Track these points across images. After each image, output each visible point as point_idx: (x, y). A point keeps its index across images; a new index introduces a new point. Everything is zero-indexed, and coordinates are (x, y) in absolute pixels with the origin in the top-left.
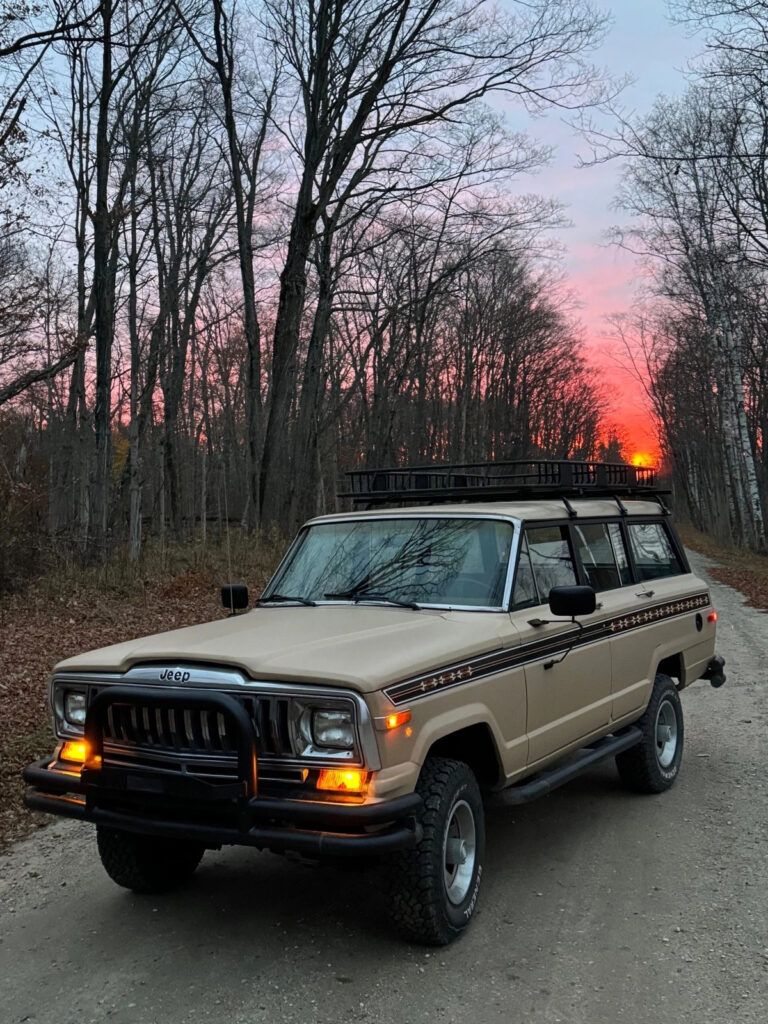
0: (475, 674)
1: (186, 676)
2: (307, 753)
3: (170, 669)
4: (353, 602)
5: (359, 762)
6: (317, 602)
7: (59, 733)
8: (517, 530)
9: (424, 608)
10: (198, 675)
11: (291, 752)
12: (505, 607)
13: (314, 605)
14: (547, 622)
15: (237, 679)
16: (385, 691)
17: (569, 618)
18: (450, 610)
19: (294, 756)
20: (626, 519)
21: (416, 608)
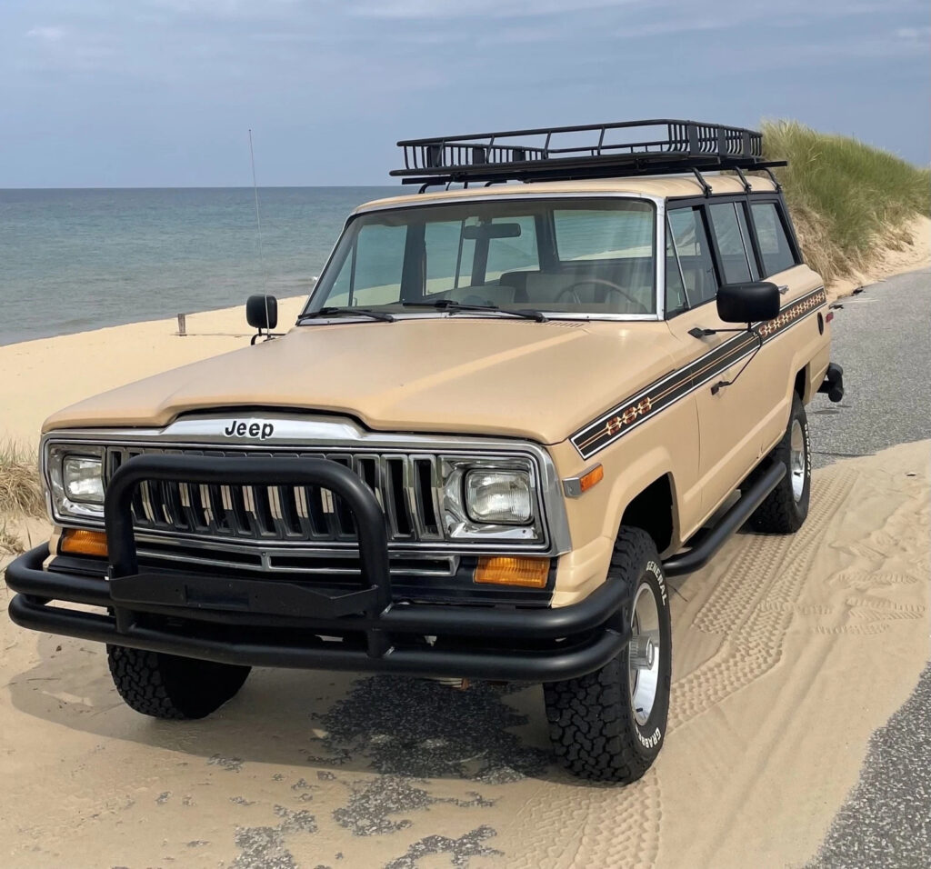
0: (655, 407)
1: (267, 430)
2: (459, 532)
3: (239, 421)
4: (447, 314)
5: (544, 543)
6: (394, 316)
7: (57, 516)
8: (660, 212)
9: (550, 319)
10: (286, 429)
11: (435, 531)
12: (660, 315)
13: (391, 321)
14: (713, 332)
15: (347, 432)
16: (573, 440)
17: (744, 325)
18: (588, 320)
19: (441, 536)
20: (751, 197)
21: (539, 320)
